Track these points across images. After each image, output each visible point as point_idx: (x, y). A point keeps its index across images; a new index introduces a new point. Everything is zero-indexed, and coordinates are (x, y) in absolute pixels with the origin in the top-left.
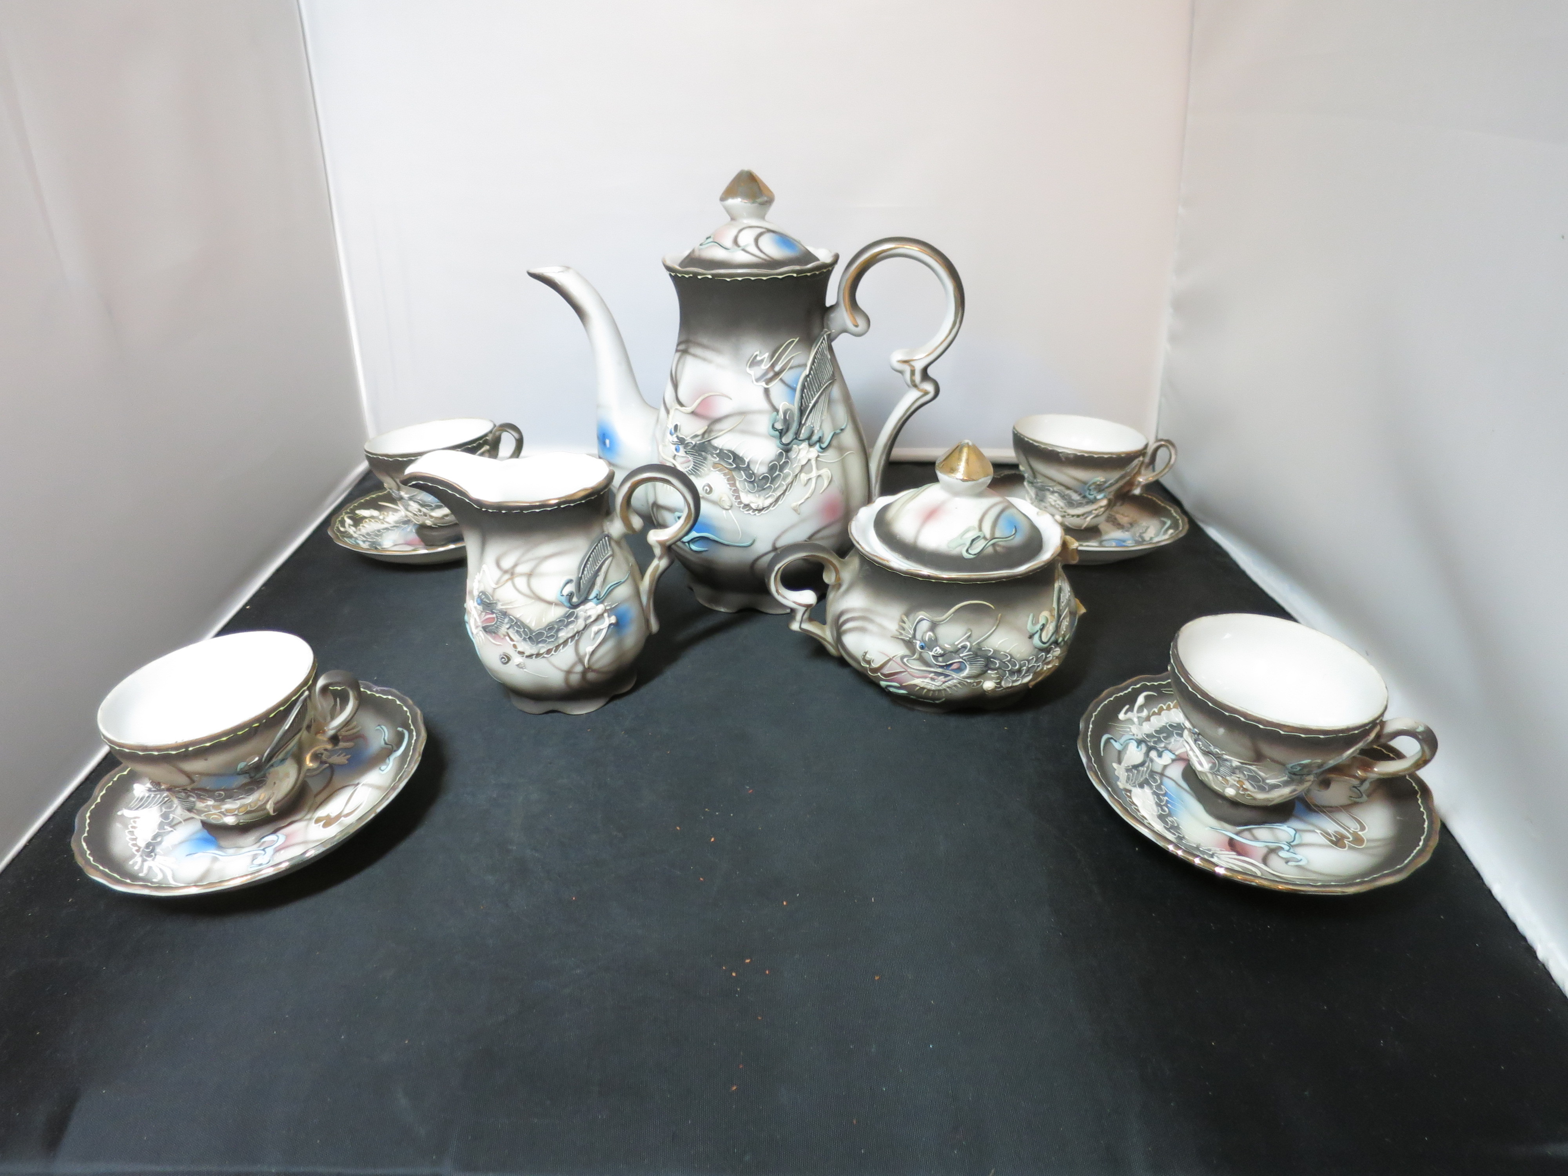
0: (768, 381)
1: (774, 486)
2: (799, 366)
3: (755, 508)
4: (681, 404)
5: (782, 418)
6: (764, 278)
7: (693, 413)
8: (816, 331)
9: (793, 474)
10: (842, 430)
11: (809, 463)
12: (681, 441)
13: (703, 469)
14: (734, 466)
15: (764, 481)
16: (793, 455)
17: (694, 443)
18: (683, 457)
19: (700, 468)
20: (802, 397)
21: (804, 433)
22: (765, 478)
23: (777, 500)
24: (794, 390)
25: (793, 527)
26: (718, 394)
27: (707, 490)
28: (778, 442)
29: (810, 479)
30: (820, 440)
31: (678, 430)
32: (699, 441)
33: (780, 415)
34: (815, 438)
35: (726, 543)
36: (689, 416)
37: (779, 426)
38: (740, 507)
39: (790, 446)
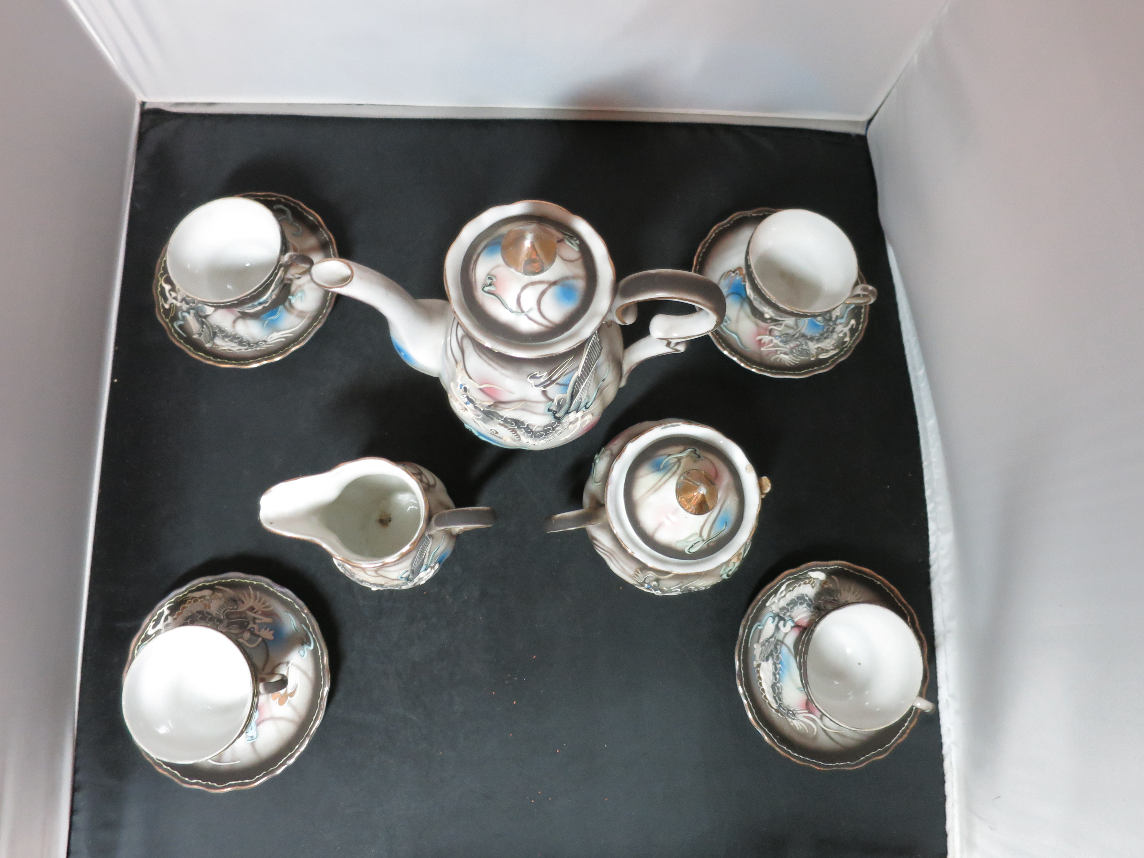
0: (545, 387)
2: (572, 371)
5: (557, 404)
7: (481, 390)
9: (563, 428)
10: (604, 380)
11: (576, 419)
13: (490, 423)
14: (516, 426)
16: (563, 419)
17: (482, 409)
20: (574, 388)
21: (573, 407)
22: (541, 434)
24: (568, 386)
26: (502, 388)
27: (493, 431)
28: (551, 416)
29: (576, 426)
31: (468, 391)
32: (487, 408)
33: (553, 402)
34: (582, 406)
37: (552, 408)
39: (562, 416)
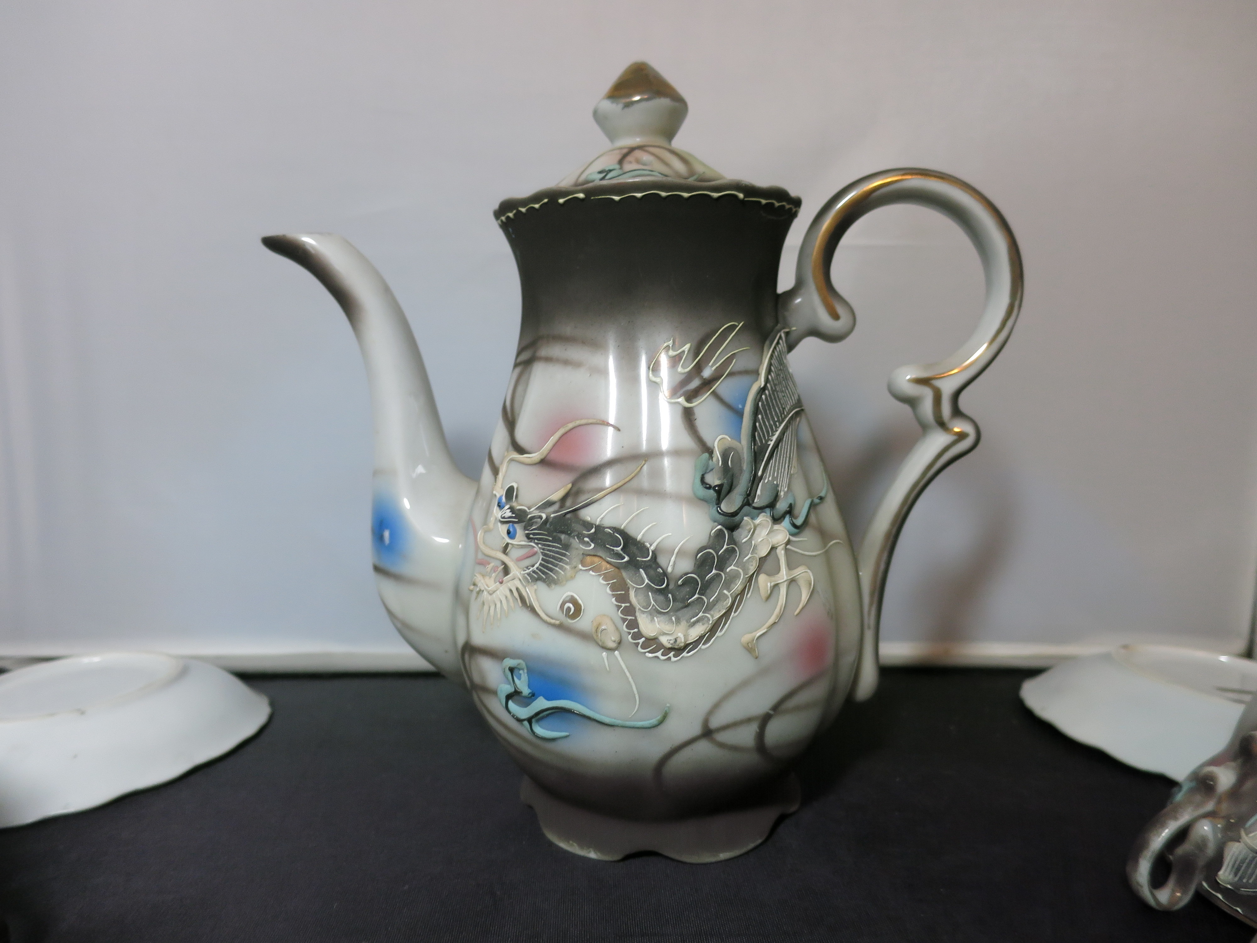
0: (691, 396)
1: (709, 599)
2: (746, 372)
3: (669, 646)
4: (520, 450)
5: (720, 464)
6: (686, 195)
7: (544, 462)
8: (769, 322)
9: (745, 574)
10: (821, 498)
11: (773, 553)
12: (520, 516)
13: (562, 568)
14: (627, 559)
15: (687, 589)
16: (742, 536)
17: (544, 516)
18: (522, 547)
19: (556, 566)
20: (754, 429)
21: (761, 497)
22: (689, 582)
23: (713, 630)
24: (740, 414)
25: (745, 684)
26: (590, 421)
27: (569, 609)
28: (713, 511)
29: (776, 586)
30: (790, 511)
31: (514, 497)
32: (554, 512)
33: (714, 459)
34: (782, 506)
35: (607, 720)
36: (536, 470)
37: (714, 479)
38: (637, 645)
39: (737, 518)
